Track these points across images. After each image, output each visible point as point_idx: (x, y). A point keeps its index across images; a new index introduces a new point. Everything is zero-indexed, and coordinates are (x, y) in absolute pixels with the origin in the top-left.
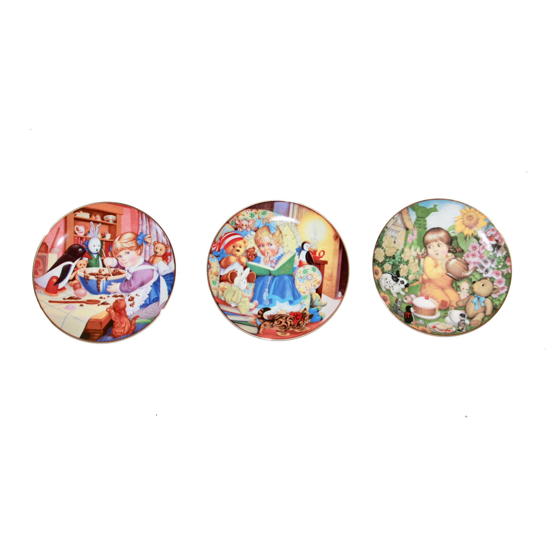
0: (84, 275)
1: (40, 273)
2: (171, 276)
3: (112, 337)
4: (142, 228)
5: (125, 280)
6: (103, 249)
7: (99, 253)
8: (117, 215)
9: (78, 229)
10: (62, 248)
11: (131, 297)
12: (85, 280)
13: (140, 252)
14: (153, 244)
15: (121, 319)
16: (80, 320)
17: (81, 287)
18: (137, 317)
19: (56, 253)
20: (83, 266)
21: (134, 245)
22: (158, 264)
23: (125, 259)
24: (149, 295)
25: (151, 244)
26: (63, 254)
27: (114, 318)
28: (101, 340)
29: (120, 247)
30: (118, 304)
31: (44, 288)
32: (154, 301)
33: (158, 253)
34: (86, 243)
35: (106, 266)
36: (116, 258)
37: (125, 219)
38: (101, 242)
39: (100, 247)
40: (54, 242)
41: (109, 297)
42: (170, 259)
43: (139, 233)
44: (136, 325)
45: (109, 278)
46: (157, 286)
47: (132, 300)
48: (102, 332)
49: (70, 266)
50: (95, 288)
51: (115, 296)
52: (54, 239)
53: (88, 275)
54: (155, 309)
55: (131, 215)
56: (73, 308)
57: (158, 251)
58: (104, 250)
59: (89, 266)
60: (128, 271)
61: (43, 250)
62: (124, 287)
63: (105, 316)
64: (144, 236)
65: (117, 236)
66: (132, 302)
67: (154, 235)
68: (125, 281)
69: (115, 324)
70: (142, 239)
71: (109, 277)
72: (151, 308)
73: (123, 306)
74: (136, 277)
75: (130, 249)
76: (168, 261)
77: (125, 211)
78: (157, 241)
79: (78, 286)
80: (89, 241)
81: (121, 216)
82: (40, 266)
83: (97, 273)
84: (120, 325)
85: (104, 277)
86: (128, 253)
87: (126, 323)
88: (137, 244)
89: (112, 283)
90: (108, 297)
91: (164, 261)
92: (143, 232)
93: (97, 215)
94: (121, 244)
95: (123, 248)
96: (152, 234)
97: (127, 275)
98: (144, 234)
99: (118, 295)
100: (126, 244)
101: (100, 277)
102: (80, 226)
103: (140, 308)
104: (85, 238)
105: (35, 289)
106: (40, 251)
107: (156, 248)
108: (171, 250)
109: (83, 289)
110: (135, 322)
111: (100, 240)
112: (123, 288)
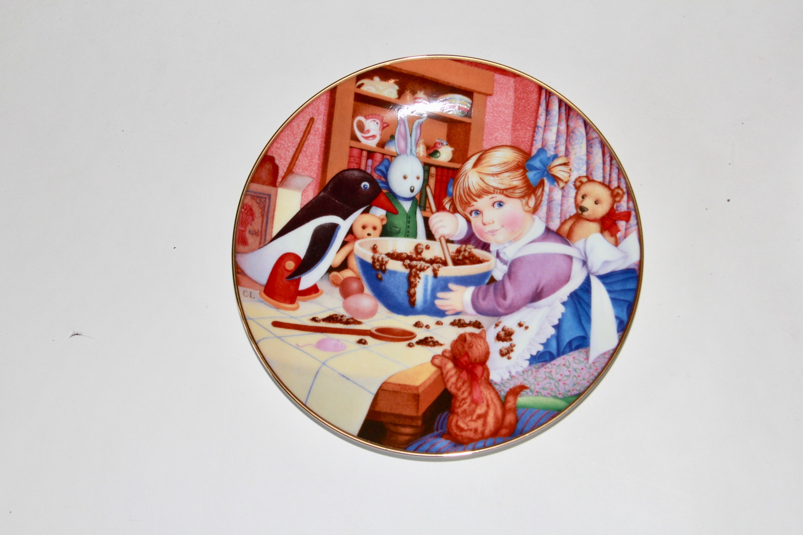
0: (373, 258)
1: (251, 239)
2: (626, 280)
3: (448, 441)
4: (545, 136)
5: (487, 281)
6: (431, 189)
7: (418, 197)
8: (475, 95)
9: (361, 128)
10: (315, 176)
11: (503, 330)
12: (374, 272)
13: (536, 204)
14: (575, 185)
15: (473, 390)
16: (357, 384)
17: (361, 290)
18: (522, 388)
19: (297, 188)
20: (369, 230)
21: (517, 182)
22: (585, 241)
23: (491, 222)
24: (557, 327)
25: (566, 183)
26: (316, 194)
27: (453, 387)
28: (420, 445)
29: (477, 187)
30: (466, 345)
31: (261, 285)
32: (573, 347)
33: (588, 210)
34: (382, 168)
35: (437, 236)
36: (466, 215)
37: (495, 109)
38: (424, 168)
39: (420, 182)
40: (296, 156)
41: (442, 324)
42: (626, 229)
43: (534, 152)
44: (520, 412)
45: (444, 272)
46: (581, 302)
47: (508, 338)
48: (420, 423)
49: (334, 227)
50: (401, 296)
51: (459, 324)
52: (297, 149)
53: (382, 259)
54: (575, 370)
55: (516, 97)
56: (338, 348)
57: (588, 203)
58: (432, 192)
59: (386, 232)
60: (498, 256)
61: (264, 178)
62: (484, 298)
63: (429, 378)
64: (549, 158)
65: (470, 153)
66: (506, 344)
67: (581, 159)
68: (489, 283)
69: (457, 404)
70: (542, 167)
71: (444, 267)
72: (564, 365)
73: (479, 353)
74: (522, 273)
75: (505, 192)
76: (619, 235)
77: (499, 84)
78: (587, 177)
79: (355, 285)
80: (390, 162)
81: (486, 98)
82: (253, 220)
83: (409, 254)
84: (471, 408)
85: (428, 267)
86: (500, 204)
87: (490, 402)
88: (526, 181)
89: (451, 286)
90: (438, 323)
91: (607, 233)
92: (546, 148)
93: (418, 92)
94: (481, 179)
95: (486, 188)
96: (573, 157)
97: (496, 266)
98: (548, 156)
99: (467, 321)
100: (496, 178)
101: (416, 266)
102: (369, 118)
103: (531, 364)
104: (379, 153)
105: (237, 283)
106: (254, 178)
107: (583, 197)
108: (631, 205)
109: (368, 295)
110: (515, 403)
111: (421, 162)
112: (481, 300)
